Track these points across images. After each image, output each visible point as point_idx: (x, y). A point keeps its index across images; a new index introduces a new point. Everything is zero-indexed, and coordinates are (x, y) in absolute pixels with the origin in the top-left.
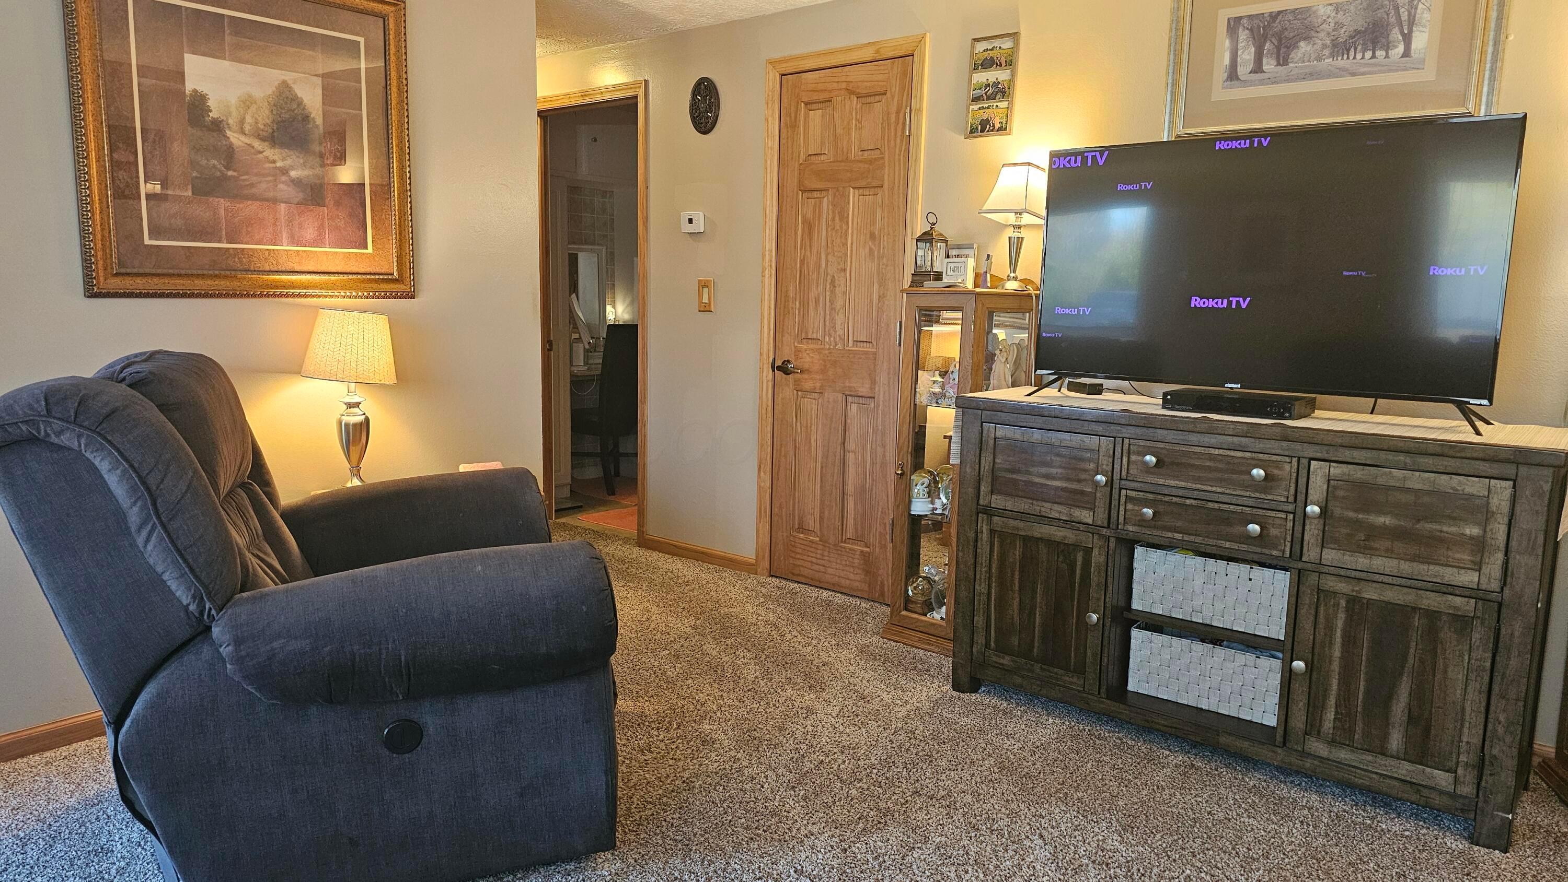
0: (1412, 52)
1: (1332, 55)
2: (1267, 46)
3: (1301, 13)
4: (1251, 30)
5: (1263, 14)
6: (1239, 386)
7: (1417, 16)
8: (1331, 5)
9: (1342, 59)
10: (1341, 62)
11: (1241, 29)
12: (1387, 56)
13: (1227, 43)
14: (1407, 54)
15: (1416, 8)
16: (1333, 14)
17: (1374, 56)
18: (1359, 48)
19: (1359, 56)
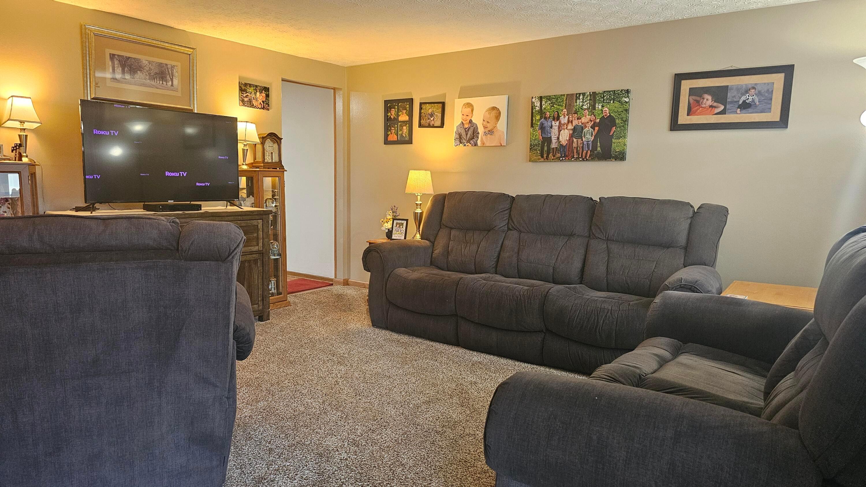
0: (174, 85)
1: (149, 79)
2: (126, 69)
3: (137, 60)
4: (119, 61)
5: (123, 56)
6: (173, 201)
7: (174, 73)
8: (147, 60)
9: (153, 82)
10: (153, 83)
11: (115, 60)
12: (166, 85)
13: (110, 63)
14: (172, 85)
15: (173, 71)
16: (148, 64)
17: (163, 83)
18: (158, 79)
19: (158, 82)
